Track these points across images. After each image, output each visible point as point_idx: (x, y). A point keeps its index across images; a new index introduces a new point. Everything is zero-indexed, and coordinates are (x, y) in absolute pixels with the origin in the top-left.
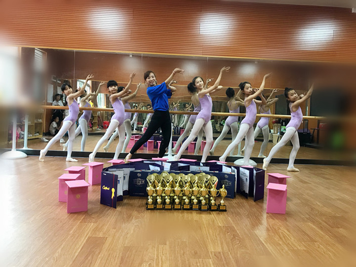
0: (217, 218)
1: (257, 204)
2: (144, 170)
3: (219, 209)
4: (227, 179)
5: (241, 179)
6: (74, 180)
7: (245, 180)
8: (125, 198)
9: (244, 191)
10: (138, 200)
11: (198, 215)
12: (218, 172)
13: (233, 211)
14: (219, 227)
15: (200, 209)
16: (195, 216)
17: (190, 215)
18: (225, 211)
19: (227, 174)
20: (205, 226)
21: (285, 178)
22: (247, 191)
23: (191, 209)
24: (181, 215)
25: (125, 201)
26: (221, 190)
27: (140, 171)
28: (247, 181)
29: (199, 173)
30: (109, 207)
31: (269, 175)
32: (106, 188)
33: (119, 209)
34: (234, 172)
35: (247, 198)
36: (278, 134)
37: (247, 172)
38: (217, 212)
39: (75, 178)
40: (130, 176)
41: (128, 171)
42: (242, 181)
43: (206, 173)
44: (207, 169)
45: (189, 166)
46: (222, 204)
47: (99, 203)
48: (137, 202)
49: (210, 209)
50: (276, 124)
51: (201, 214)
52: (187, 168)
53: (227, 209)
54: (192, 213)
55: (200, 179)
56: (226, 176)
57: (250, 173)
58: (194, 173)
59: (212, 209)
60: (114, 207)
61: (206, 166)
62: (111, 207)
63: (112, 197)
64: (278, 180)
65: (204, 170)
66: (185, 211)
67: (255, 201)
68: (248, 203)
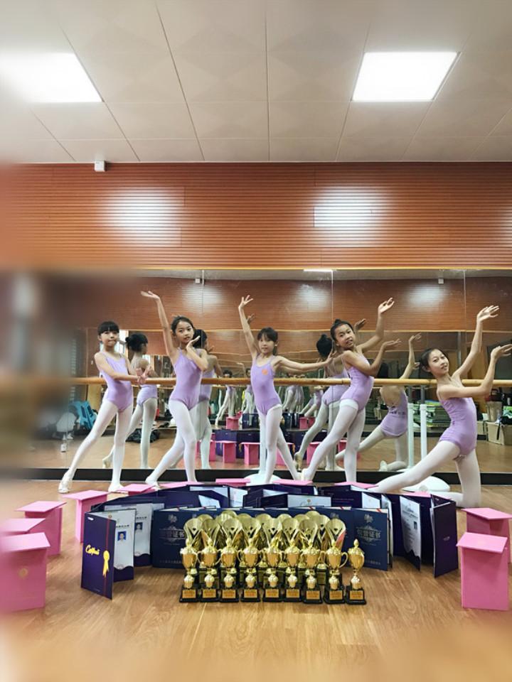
0: (340, 622)
1: (443, 585)
2: (185, 508)
3: (349, 600)
4: (369, 524)
5: (405, 522)
6: (26, 533)
7: (412, 525)
8: (140, 573)
9: (412, 551)
10: (166, 577)
11: (296, 615)
12: (349, 508)
13: (381, 604)
14: (342, 648)
15: (302, 599)
16: (288, 617)
17: (277, 614)
18: (363, 602)
19: (371, 513)
20: (308, 647)
21: (506, 520)
22: (418, 553)
23: (282, 599)
24: (255, 615)
25: (140, 580)
26: (351, 551)
27: (175, 510)
28: (416, 528)
29: (304, 512)
30: (98, 596)
31: (468, 513)
32: (92, 551)
33: (117, 600)
34: (387, 508)
35: (419, 569)
36: (498, 421)
37: (416, 507)
38: (343, 606)
39: (26, 530)
40: (152, 522)
41: (146, 510)
42: (407, 527)
43: (322, 511)
44: (326, 502)
45: (285, 496)
46: (354, 587)
47: (78, 587)
48: (164, 581)
49: (325, 600)
50: (491, 402)
51: (304, 611)
52: (283, 501)
53: (367, 598)
54: (282, 609)
55: (303, 526)
56: (368, 517)
57: (421, 509)
58: (294, 513)
59: (331, 598)
60: (107, 597)
61: (326, 495)
62: (102, 595)
63: (105, 572)
64: (487, 525)
65: (319, 504)
66: (269, 605)
67: (436, 576)
68: (419, 581)
